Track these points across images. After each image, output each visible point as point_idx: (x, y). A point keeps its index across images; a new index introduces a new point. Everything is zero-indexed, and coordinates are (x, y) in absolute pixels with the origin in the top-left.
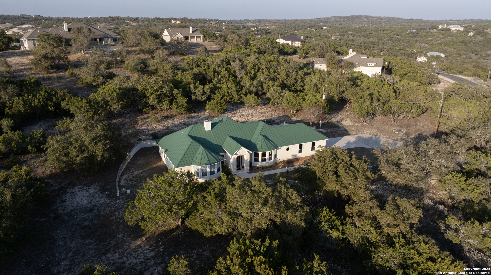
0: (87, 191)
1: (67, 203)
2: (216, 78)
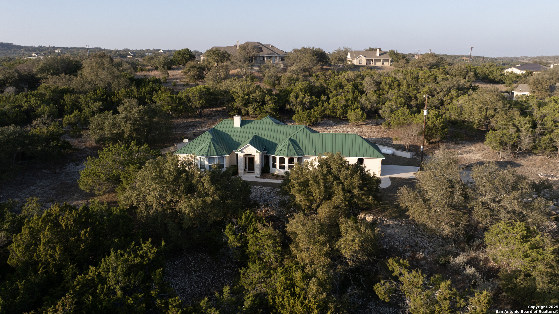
2: (335, 92)
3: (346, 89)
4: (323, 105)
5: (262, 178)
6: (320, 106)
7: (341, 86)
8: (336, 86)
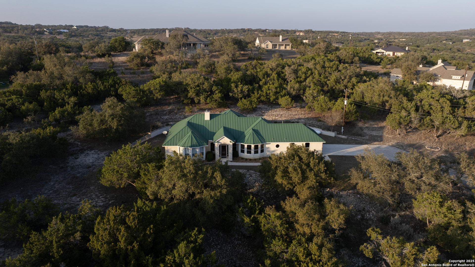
0: (99, 154)
1: (78, 160)
2: (264, 80)
3: (272, 78)
4: (258, 93)
5: (235, 162)
6: (256, 94)
7: (268, 75)
8: (264, 75)
